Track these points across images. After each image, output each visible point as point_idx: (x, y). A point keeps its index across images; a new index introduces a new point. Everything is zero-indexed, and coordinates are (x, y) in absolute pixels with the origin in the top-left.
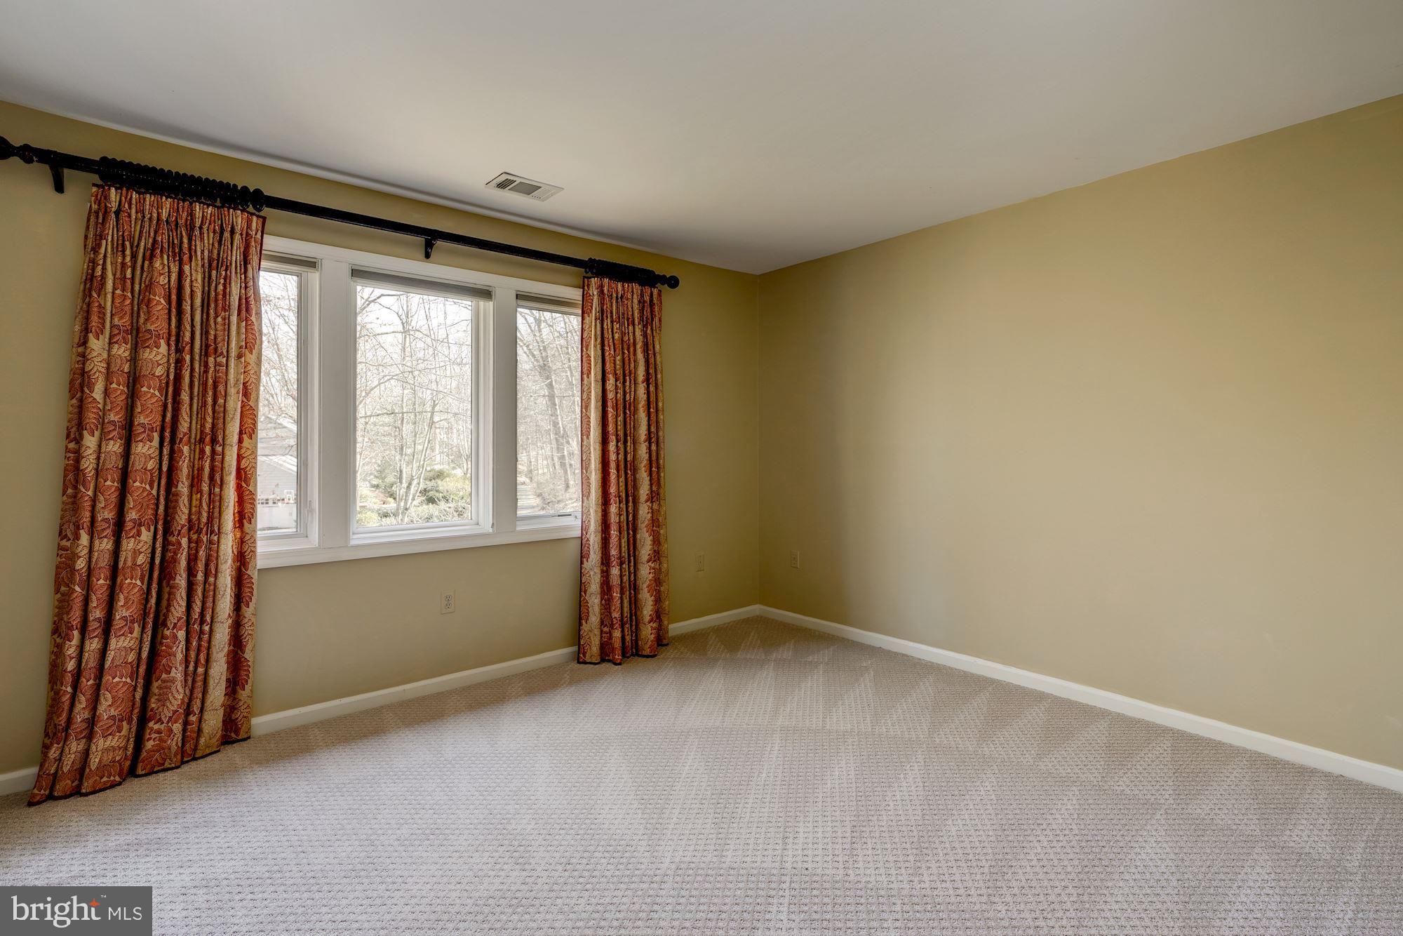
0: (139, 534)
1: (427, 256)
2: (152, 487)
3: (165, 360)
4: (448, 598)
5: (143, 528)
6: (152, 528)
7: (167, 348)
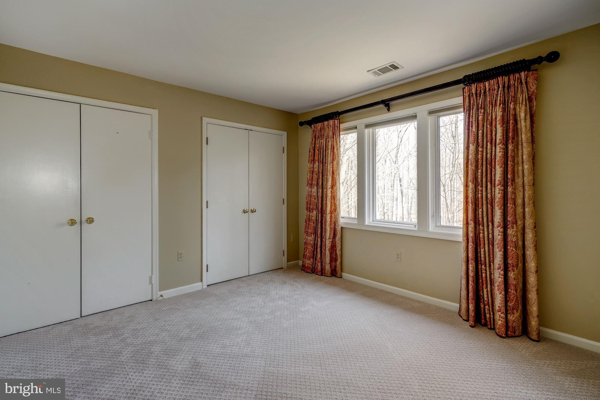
0: (313, 212)
1: (389, 110)
2: (315, 200)
3: (317, 166)
4: (398, 254)
5: (314, 210)
6: (316, 211)
7: (318, 163)
